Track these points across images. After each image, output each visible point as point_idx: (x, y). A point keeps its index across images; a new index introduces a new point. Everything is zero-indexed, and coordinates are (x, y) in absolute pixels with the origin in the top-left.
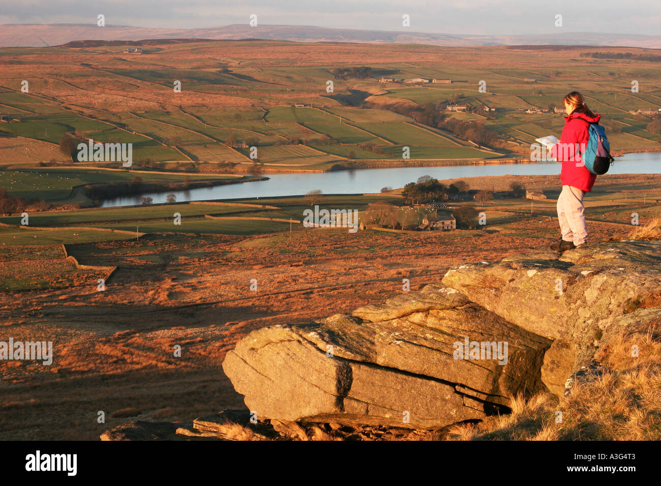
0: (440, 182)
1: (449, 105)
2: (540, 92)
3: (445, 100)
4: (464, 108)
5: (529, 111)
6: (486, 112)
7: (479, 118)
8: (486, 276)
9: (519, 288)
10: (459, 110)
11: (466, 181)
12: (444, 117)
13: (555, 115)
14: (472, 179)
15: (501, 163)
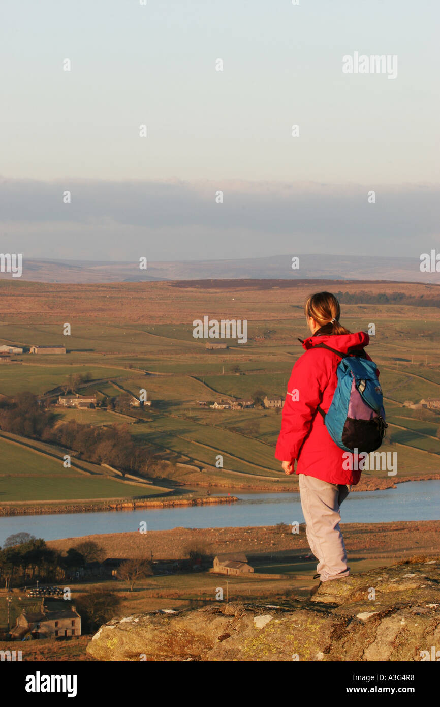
0: (49, 545)
1: (63, 395)
2: (236, 369)
3: (56, 387)
4: (93, 400)
5: (216, 406)
6: (134, 407)
7: (121, 421)
8: (174, 634)
9: (240, 651)
10: (82, 405)
11: (99, 543)
12: (53, 418)
13: (266, 412)
14: (111, 538)
15: (164, 506)
